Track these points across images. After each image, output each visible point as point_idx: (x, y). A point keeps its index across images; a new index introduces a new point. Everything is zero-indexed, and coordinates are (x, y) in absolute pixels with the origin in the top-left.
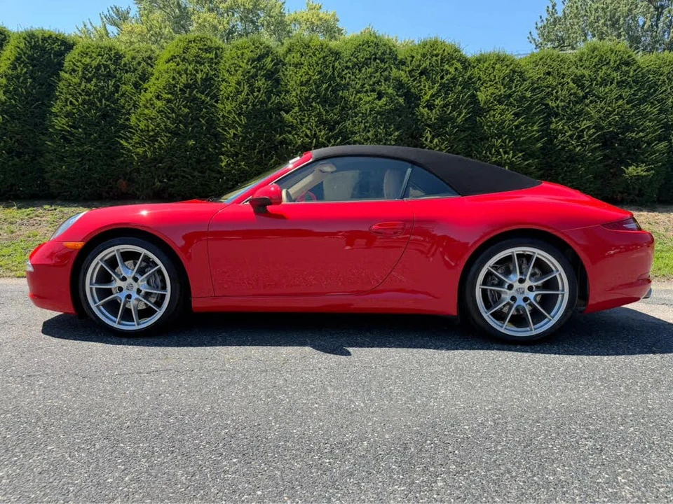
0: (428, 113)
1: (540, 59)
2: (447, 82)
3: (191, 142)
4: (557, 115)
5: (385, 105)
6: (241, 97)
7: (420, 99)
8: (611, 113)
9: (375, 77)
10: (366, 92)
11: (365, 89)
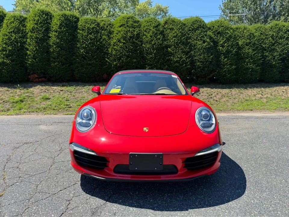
0: (222, 49)
1: (258, 28)
2: (228, 37)
4: (265, 50)
5: (207, 45)
6: (153, 42)
7: (218, 43)
8: (284, 49)
9: (201, 35)
10: (199, 40)
11: (198, 39)
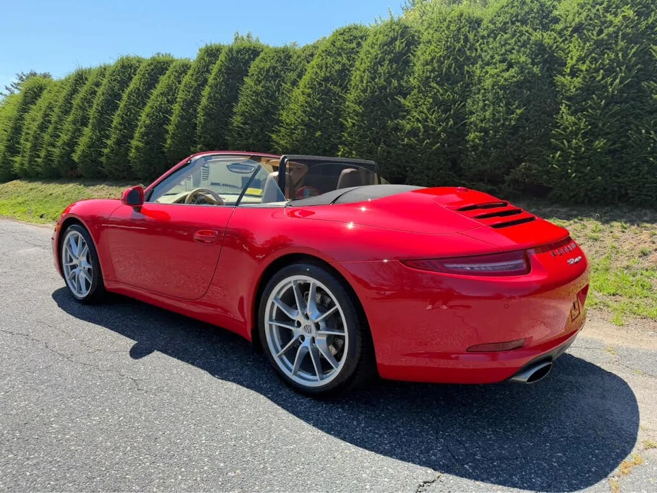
2: (606, 37)
3: (319, 133)
5: (513, 77)
7: (565, 65)
9: (509, 44)
10: (495, 63)
